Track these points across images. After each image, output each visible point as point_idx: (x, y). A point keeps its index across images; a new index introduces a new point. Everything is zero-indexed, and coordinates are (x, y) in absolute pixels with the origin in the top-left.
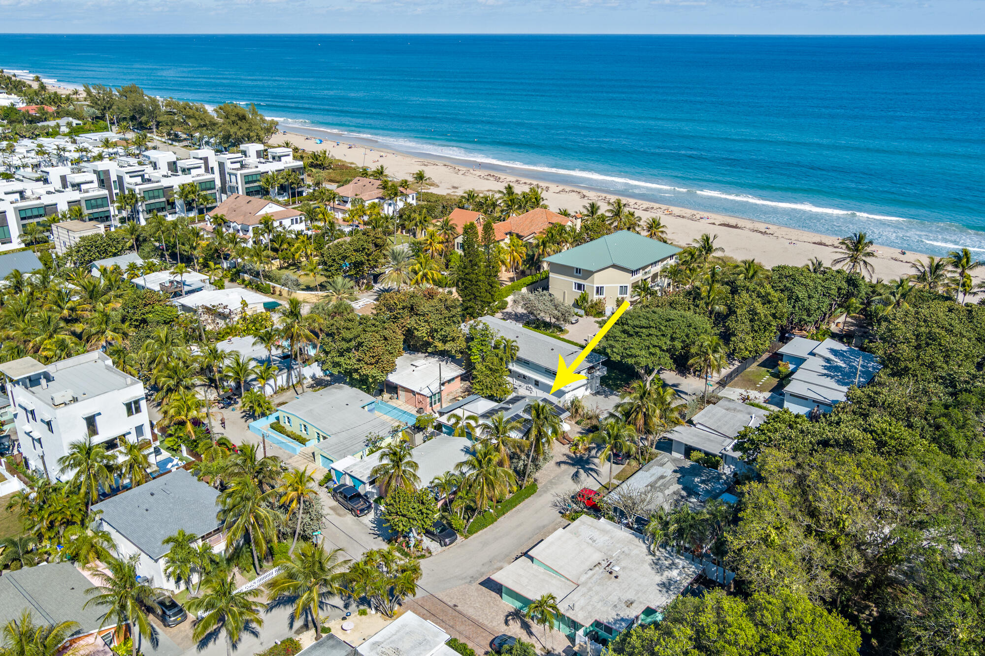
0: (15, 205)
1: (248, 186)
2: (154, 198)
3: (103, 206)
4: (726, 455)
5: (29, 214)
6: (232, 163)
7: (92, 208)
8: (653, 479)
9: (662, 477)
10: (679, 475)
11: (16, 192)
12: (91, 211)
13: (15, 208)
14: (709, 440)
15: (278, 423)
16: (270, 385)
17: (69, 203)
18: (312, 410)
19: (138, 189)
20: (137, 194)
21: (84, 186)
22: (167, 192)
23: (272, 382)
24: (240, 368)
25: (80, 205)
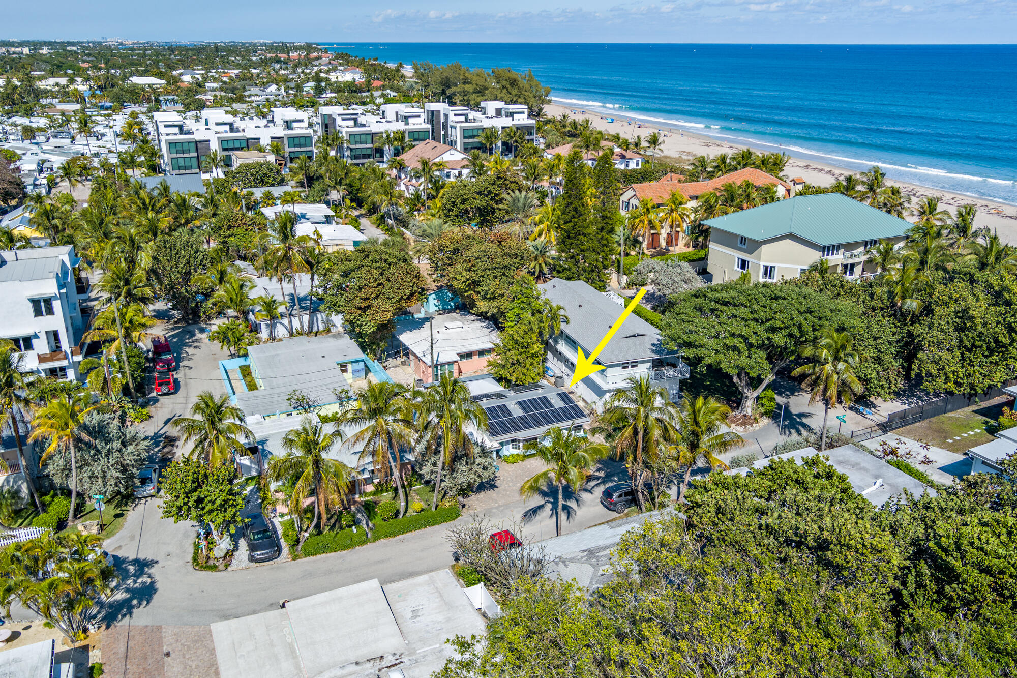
0: (219, 135)
1: (467, 141)
2: (361, 143)
3: (305, 146)
5: (231, 145)
6: (455, 115)
7: (295, 146)
11: (225, 124)
12: (292, 150)
13: (218, 138)
15: (249, 366)
16: (283, 325)
17: (272, 138)
18: (277, 355)
19: (347, 132)
20: (343, 137)
21: (295, 125)
22: (376, 138)
23: (286, 321)
24: (237, 295)
25: (283, 142)
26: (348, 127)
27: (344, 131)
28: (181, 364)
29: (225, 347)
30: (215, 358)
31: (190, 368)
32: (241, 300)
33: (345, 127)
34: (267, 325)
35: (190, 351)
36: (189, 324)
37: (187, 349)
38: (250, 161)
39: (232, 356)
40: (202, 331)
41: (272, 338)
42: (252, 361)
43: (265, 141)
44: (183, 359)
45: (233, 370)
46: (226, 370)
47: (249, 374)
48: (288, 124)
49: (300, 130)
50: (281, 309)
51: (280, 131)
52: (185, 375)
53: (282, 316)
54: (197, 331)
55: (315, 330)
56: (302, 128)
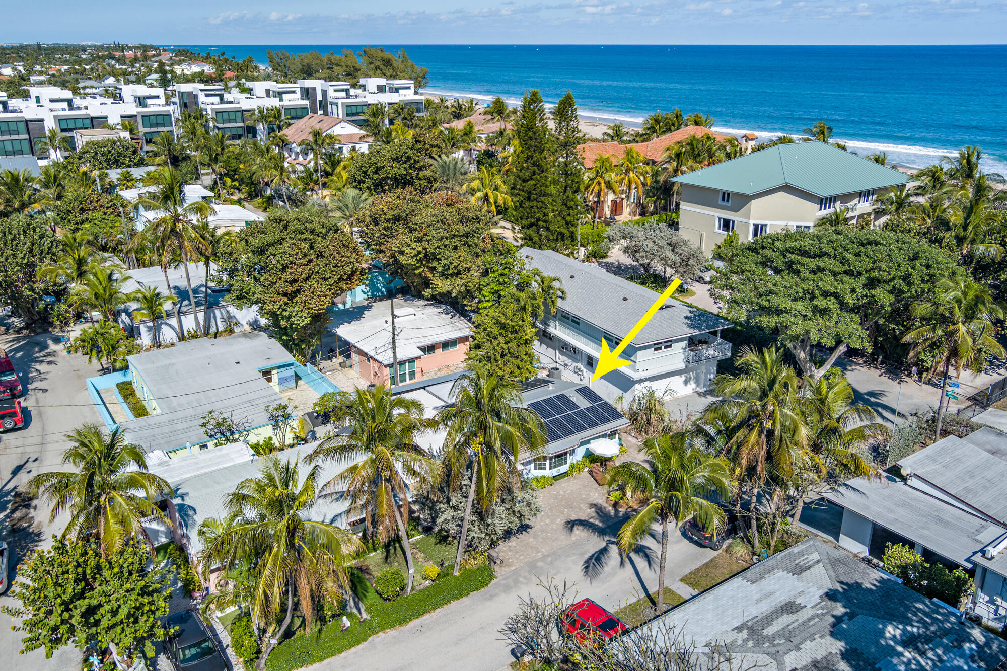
0: (55, 113)
1: (350, 118)
2: (229, 121)
3: (163, 125)
4: (985, 570)
5: (72, 125)
6: (335, 91)
7: (151, 126)
8: (765, 608)
9: (790, 608)
10: (840, 610)
11: (62, 101)
12: (148, 130)
13: (55, 116)
14: (939, 520)
15: (130, 383)
16: (170, 326)
17: (122, 117)
18: (173, 365)
19: (212, 109)
20: (207, 114)
21: (149, 101)
22: (246, 115)
23: (174, 321)
24: (105, 290)
25: (136, 121)
26: (213, 104)
27: (209, 108)
28: (30, 387)
29: (95, 360)
30: (79, 376)
31: (44, 391)
32: (111, 296)
33: (209, 104)
34: (149, 327)
35: (43, 368)
36: (37, 334)
37: (38, 367)
38: (100, 138)
39: (105, 371)
40: (57, 340)
41: (156, 344)
42: (133, 375)
43: (114, 119)
44: (33, 380)
45: (108, 390)
46: (97, 391)
47: (133, 393)
48: (141, 101)
49: (156, 106)
50: (167, 306)
51: (131, 109)
52: (37, 401)
53: (169, 315)
54: (50, 342)
55: (213, 330)
56: (159, 105)
